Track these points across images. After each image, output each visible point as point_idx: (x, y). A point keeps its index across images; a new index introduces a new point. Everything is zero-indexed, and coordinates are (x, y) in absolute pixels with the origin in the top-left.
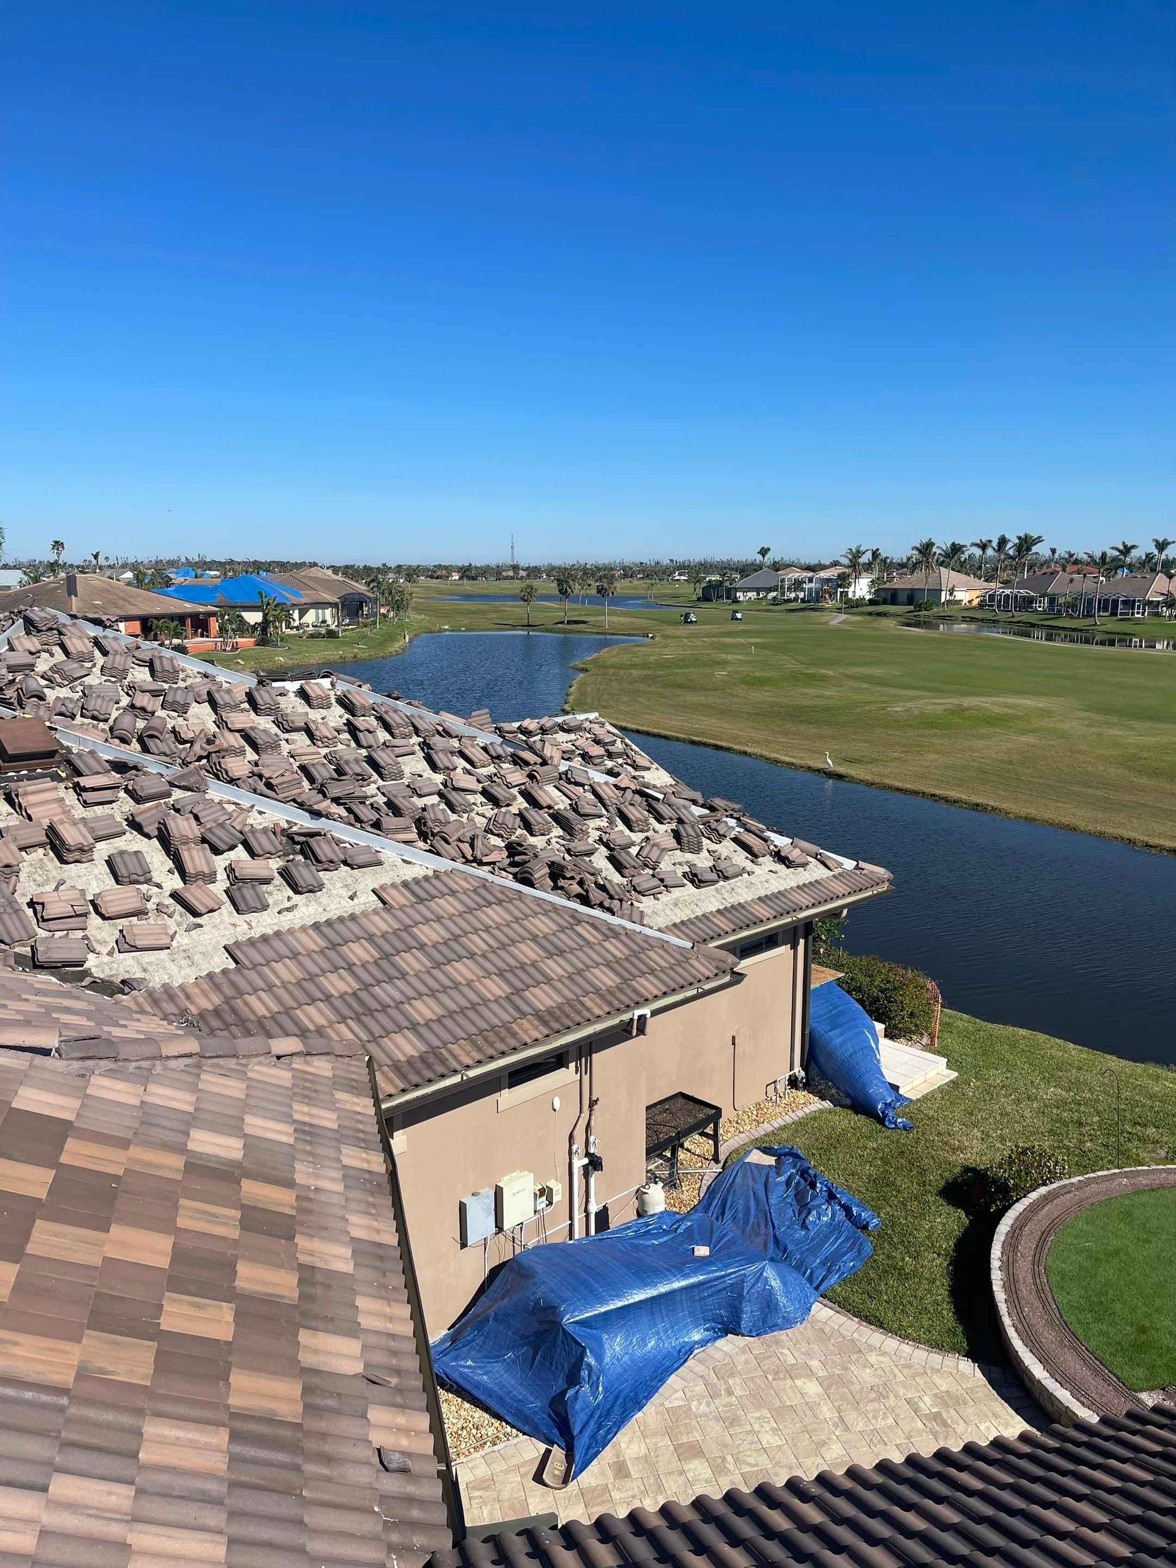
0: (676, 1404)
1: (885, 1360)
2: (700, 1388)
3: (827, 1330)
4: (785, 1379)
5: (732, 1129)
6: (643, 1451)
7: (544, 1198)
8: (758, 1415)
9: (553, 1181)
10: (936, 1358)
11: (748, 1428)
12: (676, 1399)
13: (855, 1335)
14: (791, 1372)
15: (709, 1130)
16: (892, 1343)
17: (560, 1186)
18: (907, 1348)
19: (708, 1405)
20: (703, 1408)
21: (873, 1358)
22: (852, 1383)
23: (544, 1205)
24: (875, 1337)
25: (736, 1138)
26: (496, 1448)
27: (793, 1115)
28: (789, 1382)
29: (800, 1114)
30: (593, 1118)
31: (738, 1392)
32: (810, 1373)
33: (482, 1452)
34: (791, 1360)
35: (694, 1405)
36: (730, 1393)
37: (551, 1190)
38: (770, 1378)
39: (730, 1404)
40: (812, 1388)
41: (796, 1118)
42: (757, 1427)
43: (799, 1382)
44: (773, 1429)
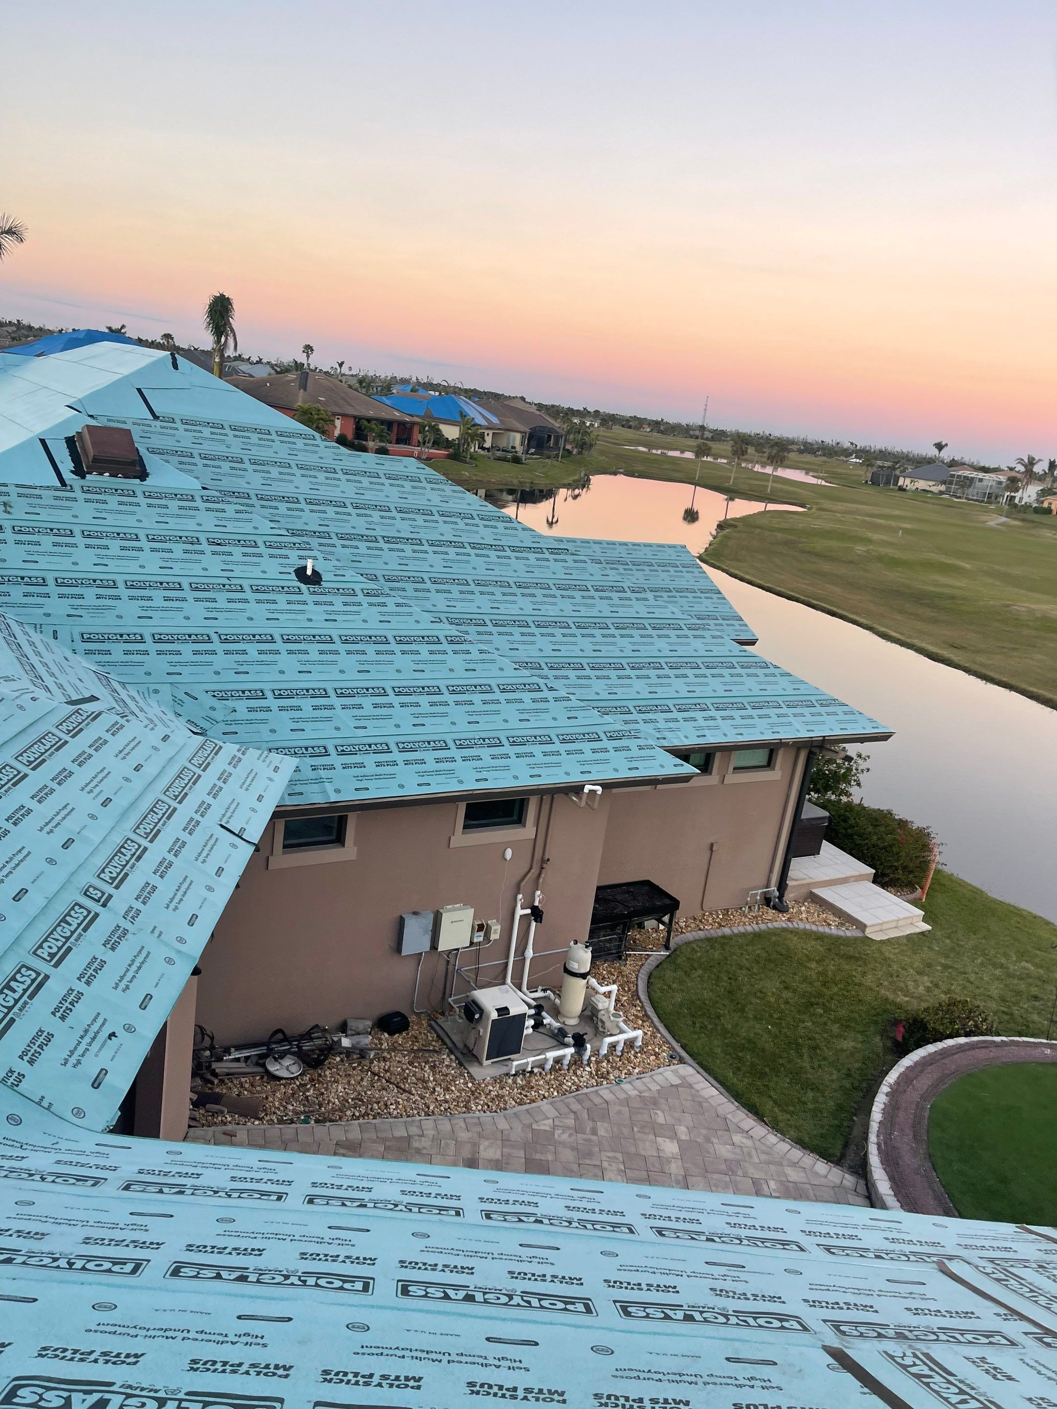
0: (543, 1128)
1: (748, 1143)
2: (570, 1122)
3: (705, 1105)
4: (649, 1134)
5: (693, 925)
6: (498, 1156)
7: (482, 934)
8: (610, 1154)
9: (495, 921)
10: (797, 1153)
11: (598, 1163)
12: (544, 1125)
13: (729, 1116)
14: (656, 1130)
15: (666, 919)
16: (760, 1130)
17: (499, 927)
18: (772, 1138)
19: (570, 1136)
20: (565, 1137)
21: (737, 1138)
22: (709, 1153)
23: (481, 939)
24: (748, 1121)
25: (694, 933)
26: (374, 1121)
27: (755, 926)
28: (652, 1137)
29: (763, 927)
30: (543, 875)
31: (601, 1132)
32: (674, 1136)
33: (361, 1120)
34: (661, 1119)
35: (557, 1132)
36: (594, 1132)
37: (489, 928)
38: (635, 1129)
39: (590, 1140)
40: (670, 1147)
41: (757, 929)
42: (605, 1164)
43: (659, 1139)
44: (619, 1170)
